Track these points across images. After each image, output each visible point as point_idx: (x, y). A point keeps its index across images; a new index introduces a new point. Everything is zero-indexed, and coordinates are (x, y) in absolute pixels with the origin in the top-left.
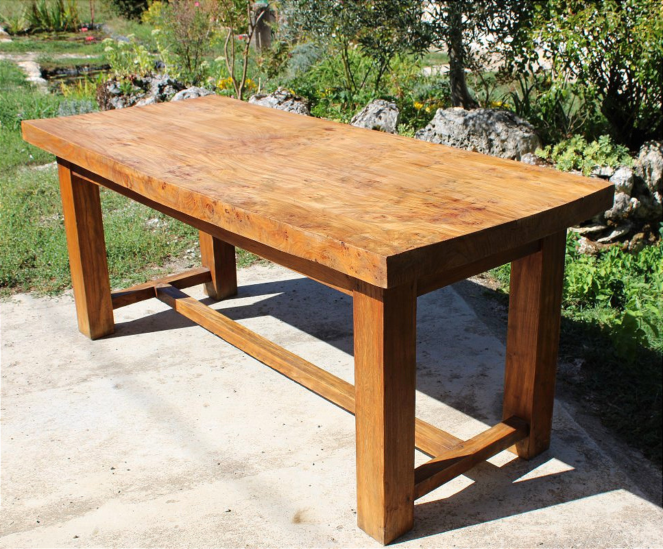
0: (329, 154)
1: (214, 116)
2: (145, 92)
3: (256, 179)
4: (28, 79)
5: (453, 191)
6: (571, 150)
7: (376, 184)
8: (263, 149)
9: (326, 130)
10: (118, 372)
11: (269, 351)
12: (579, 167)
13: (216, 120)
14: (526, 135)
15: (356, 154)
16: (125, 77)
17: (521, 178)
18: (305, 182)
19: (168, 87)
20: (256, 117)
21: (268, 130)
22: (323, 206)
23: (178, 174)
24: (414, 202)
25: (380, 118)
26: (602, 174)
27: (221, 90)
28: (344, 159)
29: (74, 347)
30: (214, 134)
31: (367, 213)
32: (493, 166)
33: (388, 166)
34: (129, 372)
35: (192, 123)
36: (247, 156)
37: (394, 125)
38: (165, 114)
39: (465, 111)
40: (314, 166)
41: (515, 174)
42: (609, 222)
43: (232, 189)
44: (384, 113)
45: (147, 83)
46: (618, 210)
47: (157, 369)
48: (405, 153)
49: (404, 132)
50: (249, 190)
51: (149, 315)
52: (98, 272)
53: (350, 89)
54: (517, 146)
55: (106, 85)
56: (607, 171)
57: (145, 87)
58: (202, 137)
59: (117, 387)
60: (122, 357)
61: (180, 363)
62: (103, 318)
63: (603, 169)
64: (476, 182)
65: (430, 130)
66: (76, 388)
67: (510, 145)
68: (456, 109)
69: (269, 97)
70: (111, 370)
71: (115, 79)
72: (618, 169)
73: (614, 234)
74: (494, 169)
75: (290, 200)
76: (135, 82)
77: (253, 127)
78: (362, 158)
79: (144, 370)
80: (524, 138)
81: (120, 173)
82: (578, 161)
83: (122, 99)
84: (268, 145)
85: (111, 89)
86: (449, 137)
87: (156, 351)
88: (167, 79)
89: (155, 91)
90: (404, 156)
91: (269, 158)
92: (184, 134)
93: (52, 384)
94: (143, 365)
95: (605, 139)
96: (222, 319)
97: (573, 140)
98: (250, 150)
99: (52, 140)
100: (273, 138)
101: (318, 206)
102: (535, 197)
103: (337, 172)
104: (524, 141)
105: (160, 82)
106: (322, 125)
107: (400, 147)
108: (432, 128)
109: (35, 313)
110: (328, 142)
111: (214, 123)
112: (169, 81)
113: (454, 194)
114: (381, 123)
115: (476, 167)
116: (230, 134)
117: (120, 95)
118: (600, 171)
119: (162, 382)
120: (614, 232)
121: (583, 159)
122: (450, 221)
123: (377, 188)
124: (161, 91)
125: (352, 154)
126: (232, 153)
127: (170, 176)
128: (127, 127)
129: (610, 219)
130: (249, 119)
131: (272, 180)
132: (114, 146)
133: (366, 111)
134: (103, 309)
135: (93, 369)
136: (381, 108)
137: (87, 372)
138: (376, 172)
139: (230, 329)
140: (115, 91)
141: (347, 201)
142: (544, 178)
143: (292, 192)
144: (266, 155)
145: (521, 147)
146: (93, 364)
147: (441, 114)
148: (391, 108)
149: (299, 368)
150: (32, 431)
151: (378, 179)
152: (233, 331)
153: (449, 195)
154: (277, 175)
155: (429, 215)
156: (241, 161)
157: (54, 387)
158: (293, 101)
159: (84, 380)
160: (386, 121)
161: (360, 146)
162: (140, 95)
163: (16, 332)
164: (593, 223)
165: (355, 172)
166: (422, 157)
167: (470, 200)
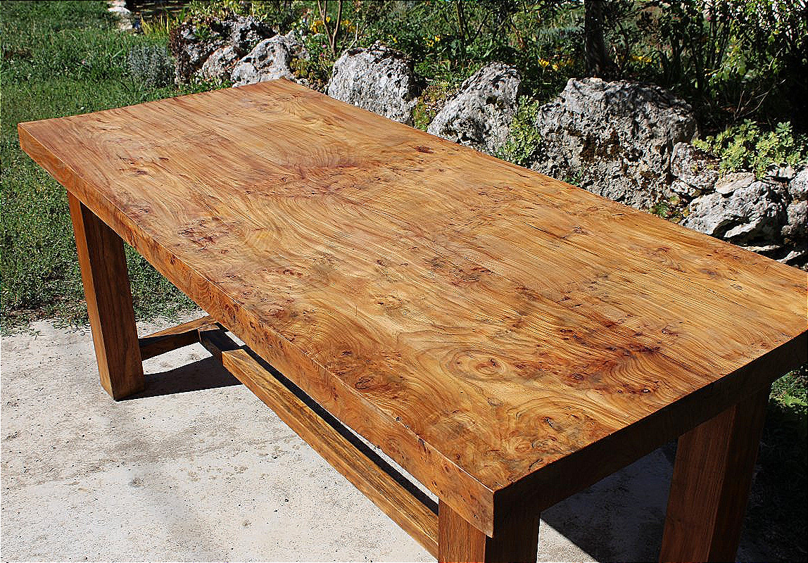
0: (418, 203)
1: (272, 119)
2: (225, 39)
3: (307, 253)
4: (110, 10)
5: (605, 300)
6: (739, 141)
7: (485, 277)
8: (327, 187)
9: (420, 150)
10: (139, 458)
11: (333, 448)
12: (750, 166)
13: (272, 126)
14: (682, 118)
15: (458, 205)
16: (202, 21)
17: (710, 273)
18: (377, 266)
19: (251, 32)
20: (328, 122)
21: (341, 146)
22: (399, 327)
23: (197, 237)
24: (542, 326)
25: (497, 87)
26: (780, 176)
27: (314, 34)
28: (440, 214)
29: (92, 410)
30: (266, 154)
31: (467, 350)
32: (665, 243)
33: (503, 235)
34: (153, 459)
35: (239, 130)
36: (301, 202)
37: (514, 96)
38: (208, 114)
39: (604, 82)
40: (394, 228)
41: (699, 262)
42: (786, 240)
43: (268, 277)
44: (503, 81)
45: (228, 27)
46: (799, 225)
47: (190, 455)
48: (530, 204)
49: (526, 105)
50: (292, 281)
51: (192, 362)
52: (122, 319)
53: (463, 38)
54: (669, 132)
55: (180, 30)
56: (787, 172)
57: (225, 32)
58: (246, 159)
59: (135, 483)
60: (149, 431)
61: (222, 446)
62: (129, 372)
63: (782, 170)
64: (639, 280)
65: (558, 105)
66: (83, 482)
67: (661, 130)
68: (593, 80)
69: (364, 53)
70: (132, 453)
71: (190, 22)
72: (801, 169)
73: (792, 255)
74: (666, 249)
75: (349, 309)
76: (214, 26)
77: (320, 140)
78: (467, 213)
79: (174, 456)
80: (678, 122)
81: (122, 223)
82: (749, 158)
83: (198, 47)
84: (334, 179)
85: (185, 34)
86: (583, 115)
87: (193, 424)
88: (250, 23)
89: (236, 37)
90: (529, 212)
91: (332, 207)
92: (225, 153)
93: (53, 472)
94: (173, 448)
95: (785, 127)
96: (278, 389)
97: (743, 128)
98: (308, 188)
99: (48, 157)
100: (346, 164)
101: (391, 326)
102: (739, 322)
103: (427, 243)
104: (679, 126)
105: (242, 26)
106: (415, 140)
107: (523, 192)
108: (561, 103)
109: (53, 352)
110: (420, 176)
111: (267, 131)
112: (252, 25)
113: (607, 307)
114: (498, 93)
115: (637, 243)
116: (285, 154)
117: (195, 41)
118: (778, 172)
119: (193, 477)
120: (792, 252)
121: (756, 154)
122: (602, 382)
123: (485, 287)
124: (243, 37)
125: (453, 205)
126: (282, 195)
127: (184, 240)
128: (150, 137)
129: (788, 236)
130: (316, 125)
131: (330, 258)
132: (124, 175)
133: (480, 75)
134: (129, 363)
135: (109, 451)
136: (498, 73)
137: (101, 455)
138: (487, 249)
139: (286, 406)
140: (190, 37)
141: (438, 317)
142: (746, 275)
143: (355, 289)
144: (329, 199)
145: (674, 134)
146: (110, 442)
147: (574, 85)
148: (511, 74)
149: (371, 483)
150: (14, 556)
151: (487, 265)
152: (289, 410)
153: (598, 309)
154: (339, 247)
155: (568, 363)
156: (292, 211)
157: (55, 479)
158: (393, 60)
159: (96, 469)
160: (504, 91)
161: (466, 188)
162: (219, 42)
163: (25, 381)
164: (765, 241)
165: (454, 245)
166: (555, 215)
167: (632, 324)
